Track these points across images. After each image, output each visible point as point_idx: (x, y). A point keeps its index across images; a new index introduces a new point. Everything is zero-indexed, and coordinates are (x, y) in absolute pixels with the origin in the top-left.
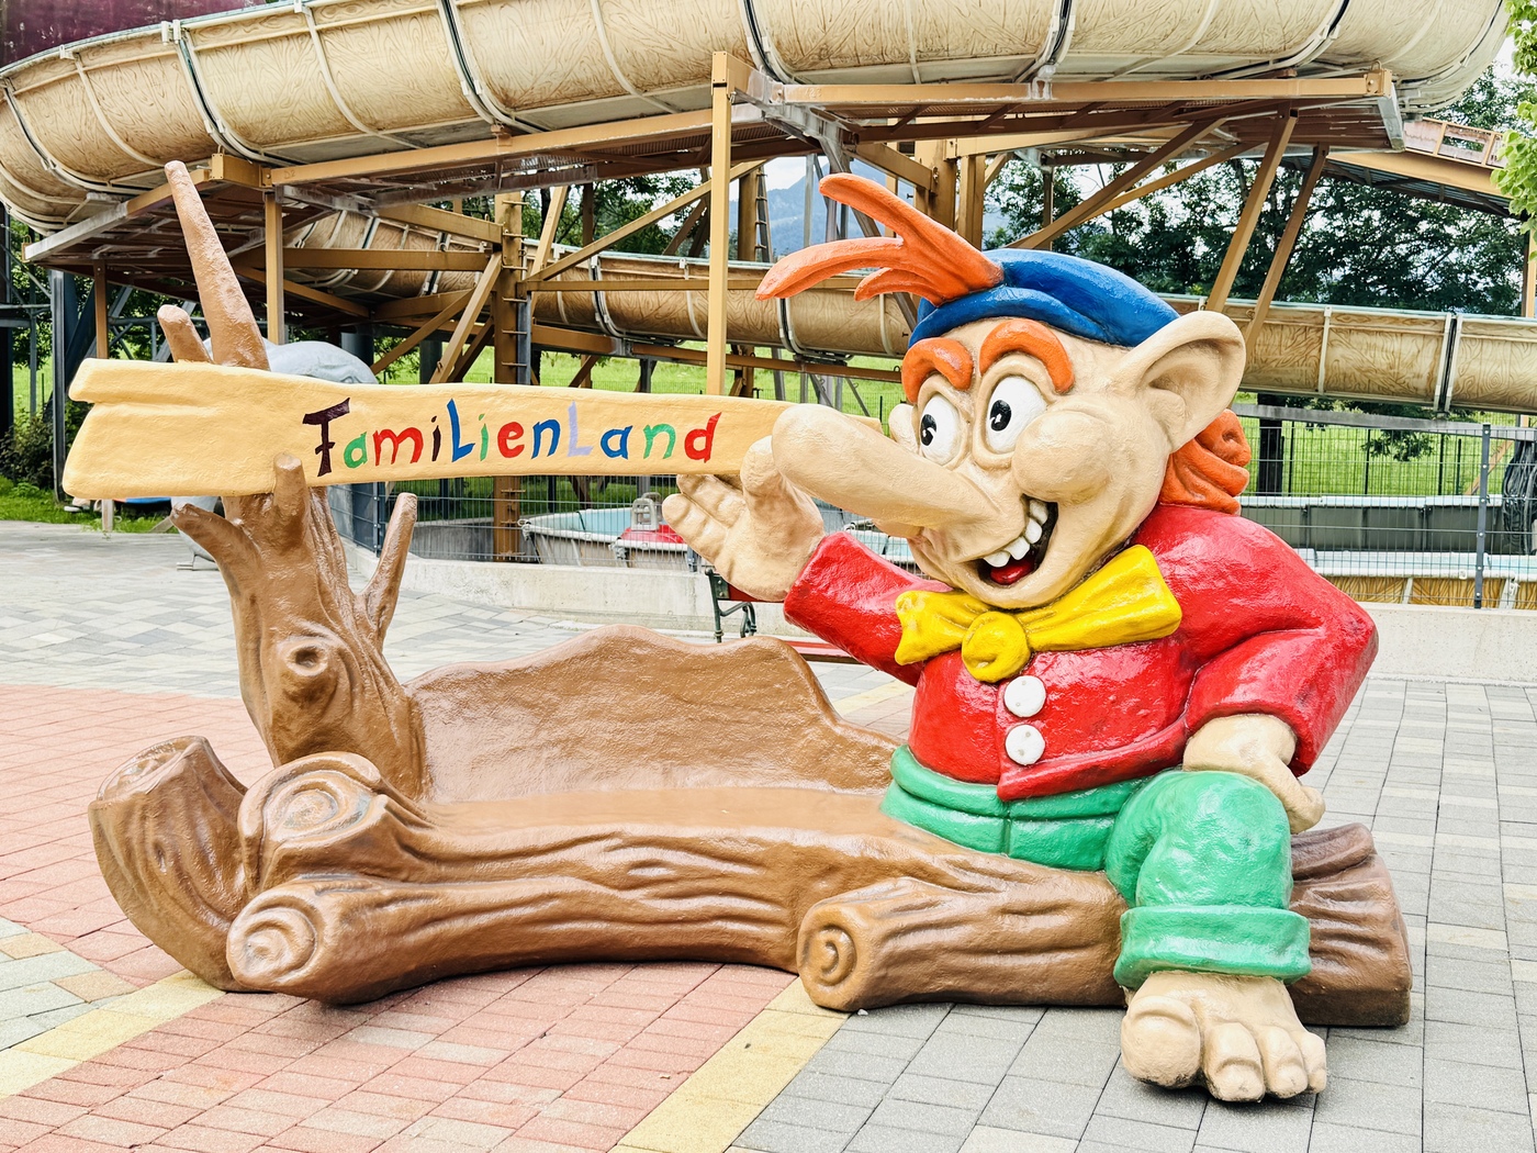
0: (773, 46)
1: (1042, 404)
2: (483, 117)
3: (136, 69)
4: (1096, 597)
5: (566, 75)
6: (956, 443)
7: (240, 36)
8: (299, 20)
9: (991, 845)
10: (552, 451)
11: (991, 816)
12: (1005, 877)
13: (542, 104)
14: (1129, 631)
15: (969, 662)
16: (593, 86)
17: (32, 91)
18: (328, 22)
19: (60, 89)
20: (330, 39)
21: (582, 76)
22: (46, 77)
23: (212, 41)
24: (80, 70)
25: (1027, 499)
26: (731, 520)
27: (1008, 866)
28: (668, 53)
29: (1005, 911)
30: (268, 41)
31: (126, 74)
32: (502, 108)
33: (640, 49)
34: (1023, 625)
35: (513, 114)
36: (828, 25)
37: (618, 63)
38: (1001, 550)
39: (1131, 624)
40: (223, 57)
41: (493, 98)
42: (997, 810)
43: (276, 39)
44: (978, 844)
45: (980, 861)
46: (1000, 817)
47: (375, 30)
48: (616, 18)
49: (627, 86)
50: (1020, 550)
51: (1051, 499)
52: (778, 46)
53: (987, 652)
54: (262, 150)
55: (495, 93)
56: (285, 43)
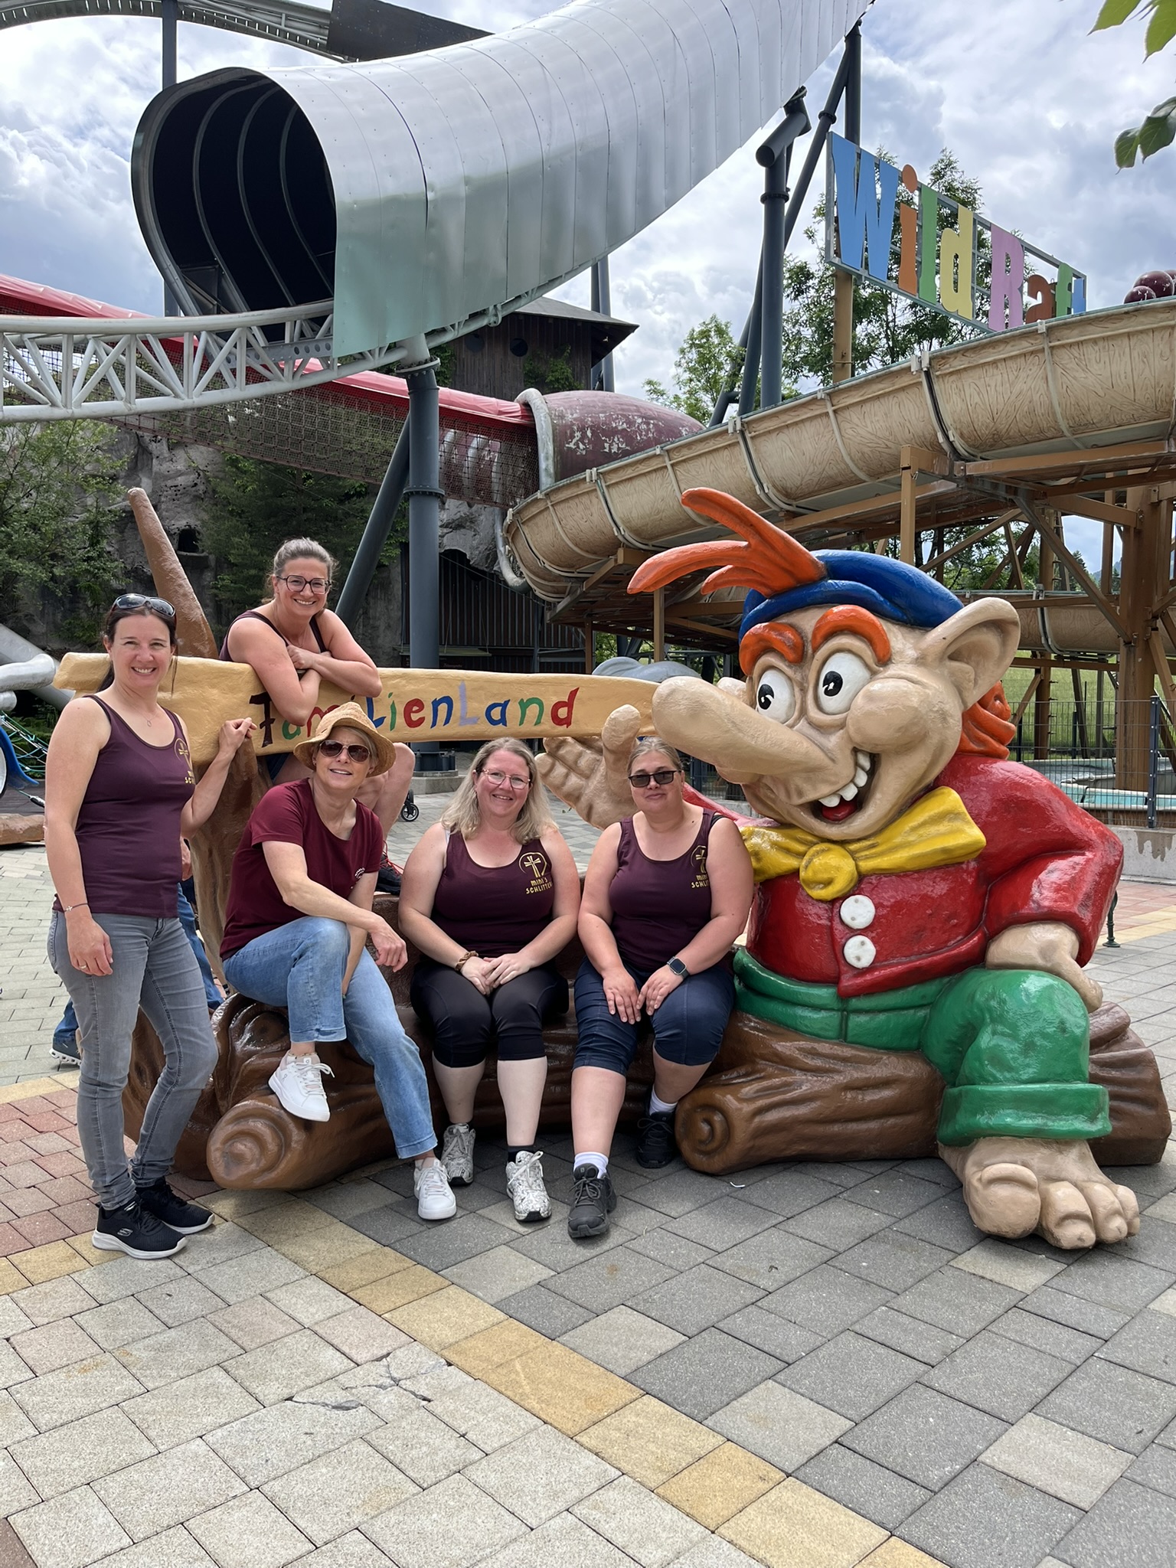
0: (957, 436)
1: (866, 674)
2: (774, 508)
3: (577, 500)
4: (914, 829)
5: (821, 474)
6: (792, 705)
7: (629, 473)
8: (661, 459)
9: (831, 1034)
10: (447, 721)
11: (832, 1010)
12: (845, 1060)
13: (811, 494)
14: (943, 857)
15: (808, 885)
16: (840, 479)
17: (529, 519)
18: (677, 457)
19: (541, 516)
20: (680, 469)
21: (831, 473)
22: (534, 510)
23: (614, 478)
24: (549, 504)
25: (855, 751)
26: (587, 772)
27: (847, 1052)
28: (887, 450)
29: (848, 1087)
30: (644, 474)
31: (572, 503)
32: (785, 500)
33: (866, 450)
34: (852, 854)
35: (794, 503)
36: (996, 417)
37: (853, 461)
38: (835, 793)
39: (945, 851)
40: (621, 487)
41: (778, 494)
42: (836, 1005)
43: (649, 472)
44: (821, 1033)
45: (824, 1047)
46: (838, 1010)
47: (703, 459)
48: (850, 431)
49: (862, 475)
50: (850, 794)
51: (875, 751)
52: (962, 435)
53: (825, 876)
54: (650, 543)
55: (778, 491)
56: (654, 475)
